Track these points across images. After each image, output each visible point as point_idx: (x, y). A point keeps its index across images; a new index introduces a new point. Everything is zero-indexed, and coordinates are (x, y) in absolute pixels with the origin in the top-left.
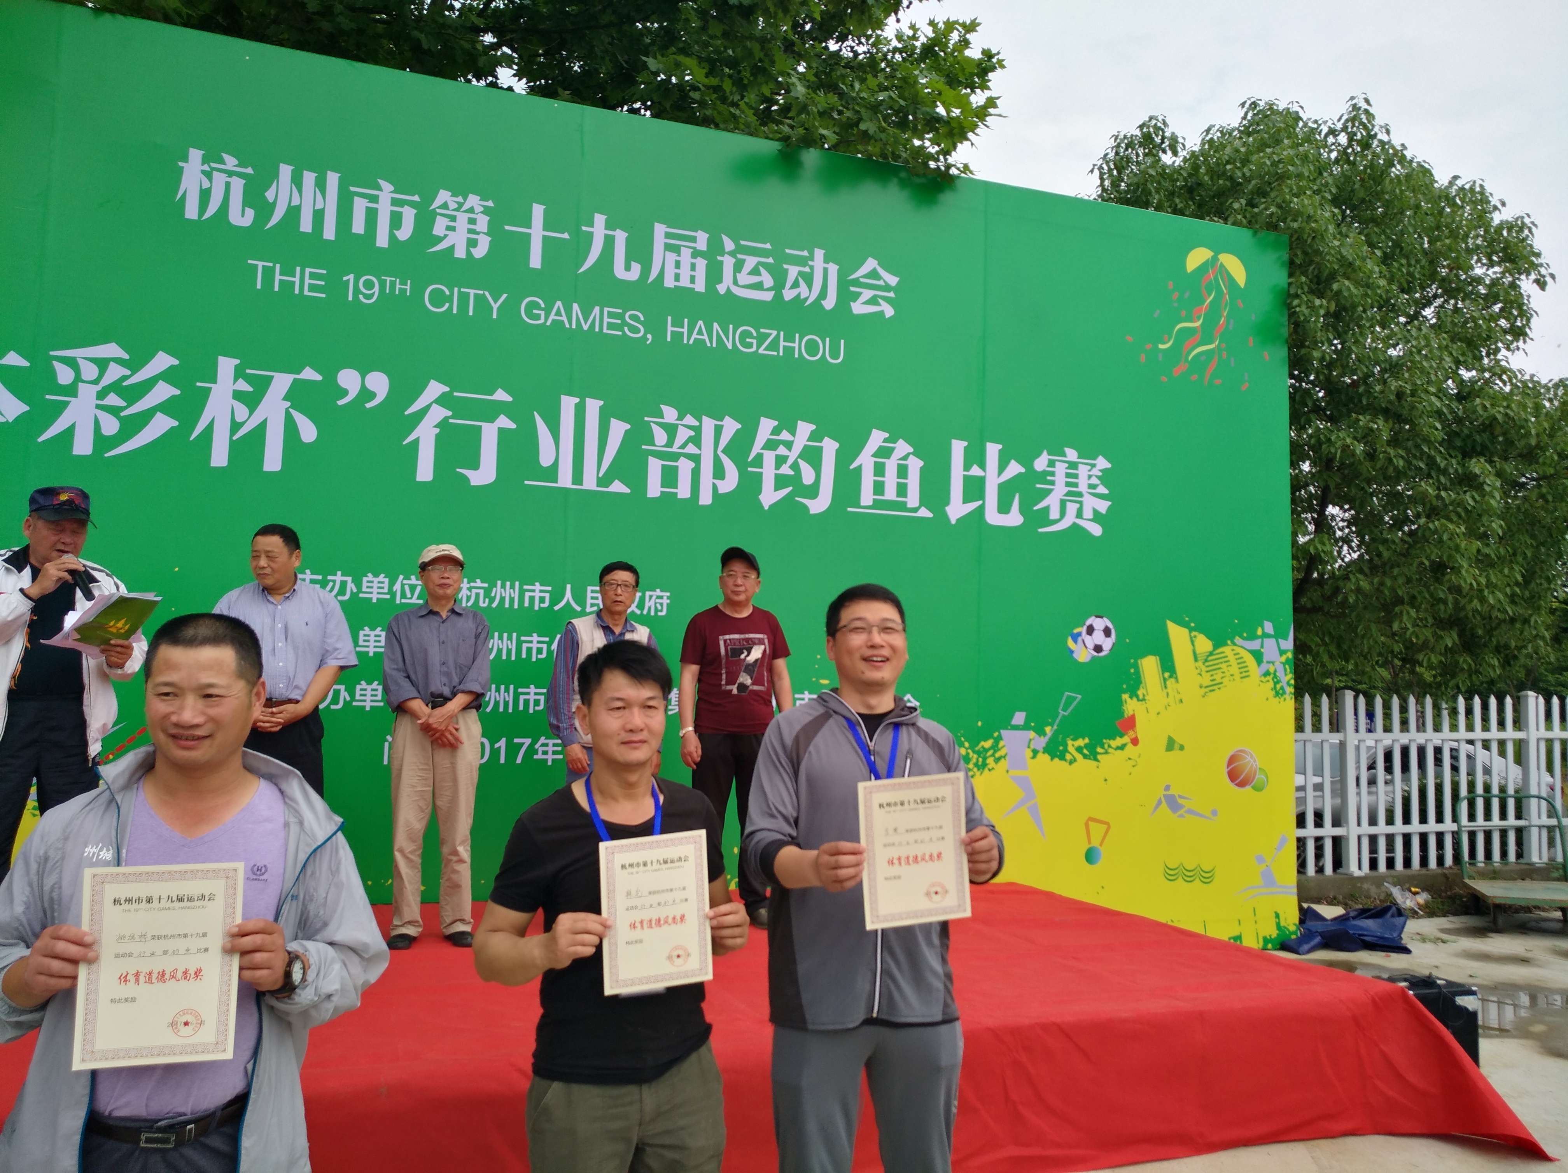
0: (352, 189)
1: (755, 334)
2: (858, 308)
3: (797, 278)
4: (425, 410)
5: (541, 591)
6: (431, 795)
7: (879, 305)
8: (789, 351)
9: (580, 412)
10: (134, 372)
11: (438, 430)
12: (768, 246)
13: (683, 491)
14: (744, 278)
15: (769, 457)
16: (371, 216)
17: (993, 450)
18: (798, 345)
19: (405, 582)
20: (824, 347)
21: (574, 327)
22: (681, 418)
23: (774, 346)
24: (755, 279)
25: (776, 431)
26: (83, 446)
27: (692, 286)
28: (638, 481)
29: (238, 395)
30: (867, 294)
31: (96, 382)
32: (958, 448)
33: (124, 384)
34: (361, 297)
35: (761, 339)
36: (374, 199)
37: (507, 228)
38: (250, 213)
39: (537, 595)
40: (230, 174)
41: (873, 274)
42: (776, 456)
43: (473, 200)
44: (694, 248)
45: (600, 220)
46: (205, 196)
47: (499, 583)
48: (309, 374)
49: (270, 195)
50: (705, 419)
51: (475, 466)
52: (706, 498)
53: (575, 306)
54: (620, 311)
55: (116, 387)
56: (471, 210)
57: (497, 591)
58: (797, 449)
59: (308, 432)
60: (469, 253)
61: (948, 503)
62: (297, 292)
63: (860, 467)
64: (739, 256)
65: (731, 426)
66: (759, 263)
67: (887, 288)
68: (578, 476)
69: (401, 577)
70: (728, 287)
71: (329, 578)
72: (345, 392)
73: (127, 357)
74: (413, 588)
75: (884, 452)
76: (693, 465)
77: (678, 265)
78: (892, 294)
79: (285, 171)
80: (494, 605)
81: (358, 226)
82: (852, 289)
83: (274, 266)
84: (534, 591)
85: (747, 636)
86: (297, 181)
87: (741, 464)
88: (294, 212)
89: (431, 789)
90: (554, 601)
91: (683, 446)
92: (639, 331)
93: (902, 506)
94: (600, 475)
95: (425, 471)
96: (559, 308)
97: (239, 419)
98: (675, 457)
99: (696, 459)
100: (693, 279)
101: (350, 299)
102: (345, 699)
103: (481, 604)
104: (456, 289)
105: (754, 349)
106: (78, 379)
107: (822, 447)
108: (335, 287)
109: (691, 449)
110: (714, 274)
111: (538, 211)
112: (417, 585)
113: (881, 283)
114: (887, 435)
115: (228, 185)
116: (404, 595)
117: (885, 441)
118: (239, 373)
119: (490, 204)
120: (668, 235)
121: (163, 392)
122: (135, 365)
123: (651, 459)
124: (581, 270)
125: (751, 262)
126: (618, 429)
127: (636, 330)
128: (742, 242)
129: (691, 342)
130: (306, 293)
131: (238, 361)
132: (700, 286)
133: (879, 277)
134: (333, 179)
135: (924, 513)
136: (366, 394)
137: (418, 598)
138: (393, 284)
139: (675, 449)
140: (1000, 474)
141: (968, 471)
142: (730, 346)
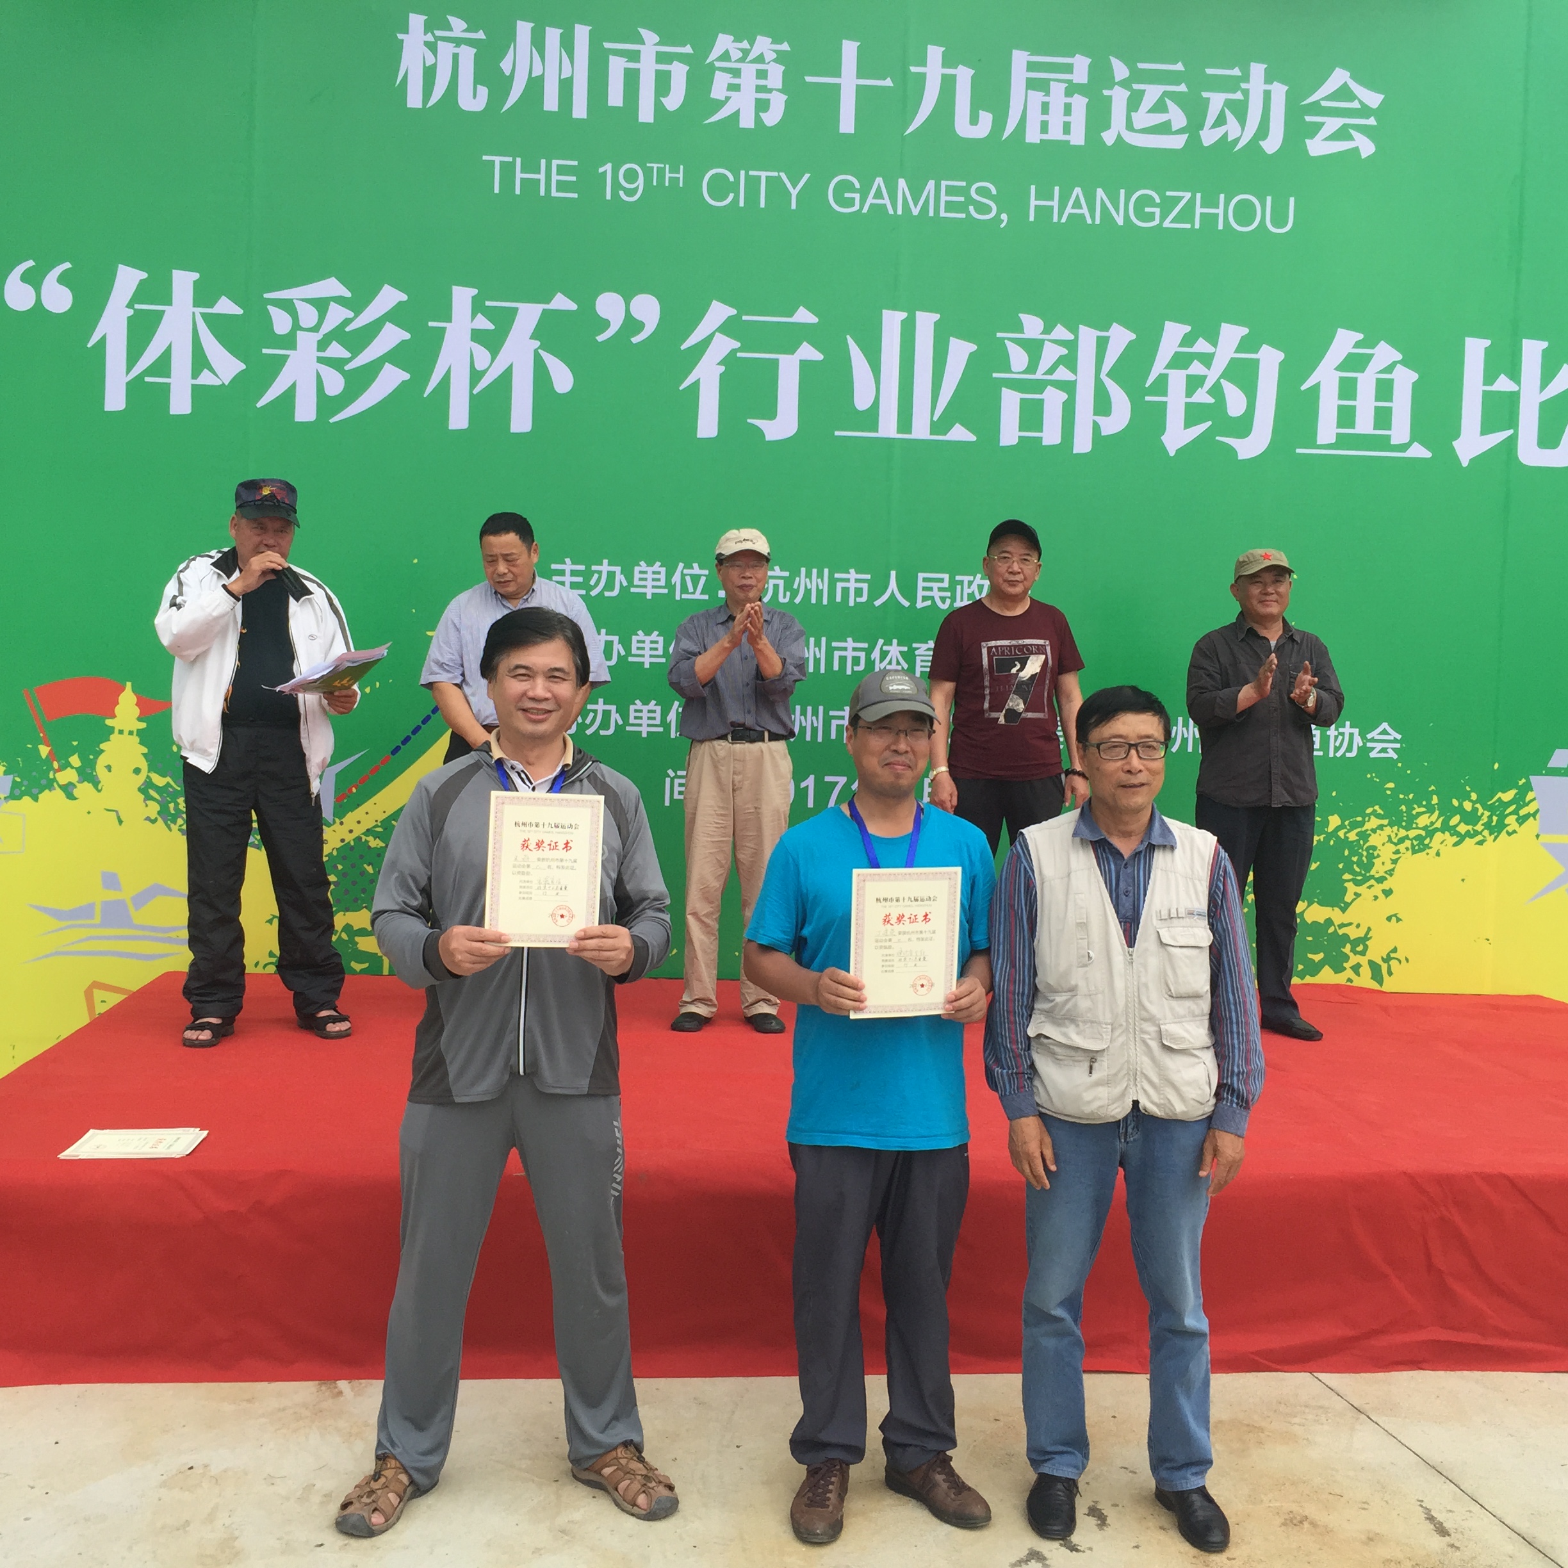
0: (607, 45)
1: (1158, 200)
2: (1317, 147)
3: (1222, 111)
4: (707, 341)
5: (857, 581)
6: (731, 846)
7: (1351, 138)
8: (1209, 220)
9: (908, 331)
10: (358, 313)
11: (723, 368)
12: (1179, 67)
13: (1051, 435)
14: (1142, 118)
15: (1177, 380)
16: (632, 79)
17: (1532, 351)
18: (1224, 212)
19: (685, 571)
20: (1264, 211)
21: (900, 212)
22: (1047, 330)
23: (1187, 214)
24: (1159, 118)
25: (1188, 340)
26: (305, 411)
27: (1066, 138)
28: (988, 423)
29: (478, 336)
30: (1332, 124)
31: (315, 329)
32: (1475, 349)
33: (347, 329)
34: (621, 193)
35: (1167, 205)
36: (634, 56)
37: (808, 79)
38: (483, 91)
39: (852, 585)
40: (458, 42)
41: (1344, 93)
42: (1188, 376)
43: (763, 45)
44: (1069, 82)
45: (935, 53)
46: (430, 74)
47: (803, 570)
48: (562, 302)
49: (506, 66)
50: (1083, 330)
51: (771, 414)
52: (1083, 444)
53: (902, 183)
54: (964, 184)
55: (338, 335)
56: (760, 59)
57: (801, 581)
58: (1220, 364)
59: (562, 379)
60: (758, 120)
61: (1457, 435)
62: (542, 193)
63: (1317, 387)
64: (1135, 86)
65: (1120, 337)
66: (1165, 94)
67: (1365, 111)
68: (905, 420)
69: (681, 565)
70: (1119, 135)
71: (594, 568)
72: (606, 324)
73: (348, 294)
74: (695, 579)
75: (1355, 363)
76: (1065, 396)
77: (1045, 108)
78: (1372, 121)
79: (524, 29)
80: (798, 600)
81: (615, 97)
82: (1308, 119)
83: (514, 160)
84: (848, 580)
85: (1021, 642)
86: (538, 42)
87: (1135, 392)
88: (535, 85)
89: (731, 839)
90: (875, 593)
91: (1051, 371)
92: (989, 210)
93: (1383, 443)
94: (935, 419)
95: (707, 425)
96: (879, 186)
97: (479, 367)
98: (1040, 386)
99: (1069, 387)
100: (1067, 128)
101: (608, 197)
102: (616, 722)
103: (781, 600)
104: (743, 173)
105: (1157, 222)
106: (296, 326)
107: (1258, 360)
108: (588, 182)
109: (1063, 374)
110: (1098, 117)
111: (850, 50)
112: (700, 576)
113: (1355, 105)
114: (1361, 336)
115: (456, 57)
116: (684, 589)
117: (1357, 345)
118: (478, 307)
119: (785, 47)
120: (1031, 66)
121: (392, 336)
122: (357, 305)
123: (1005, 391)
124: (908, 132)
125: (1153, 93)
126: (960, 351)
127: (983, 209)
128: (1141, 66)
129: (1063, 220)
130: (554, 193)
131: (475, 291)
132: (1078, 138)
133: (1351, 97)
134: (582, 33)
135: (1418, 451)
136: (632, 324)
137: (702, 593)
138: (661, 171)
139: (1039, 375)
140: (1543, 386)
141: (1491, 384)
142: (1120, 221)
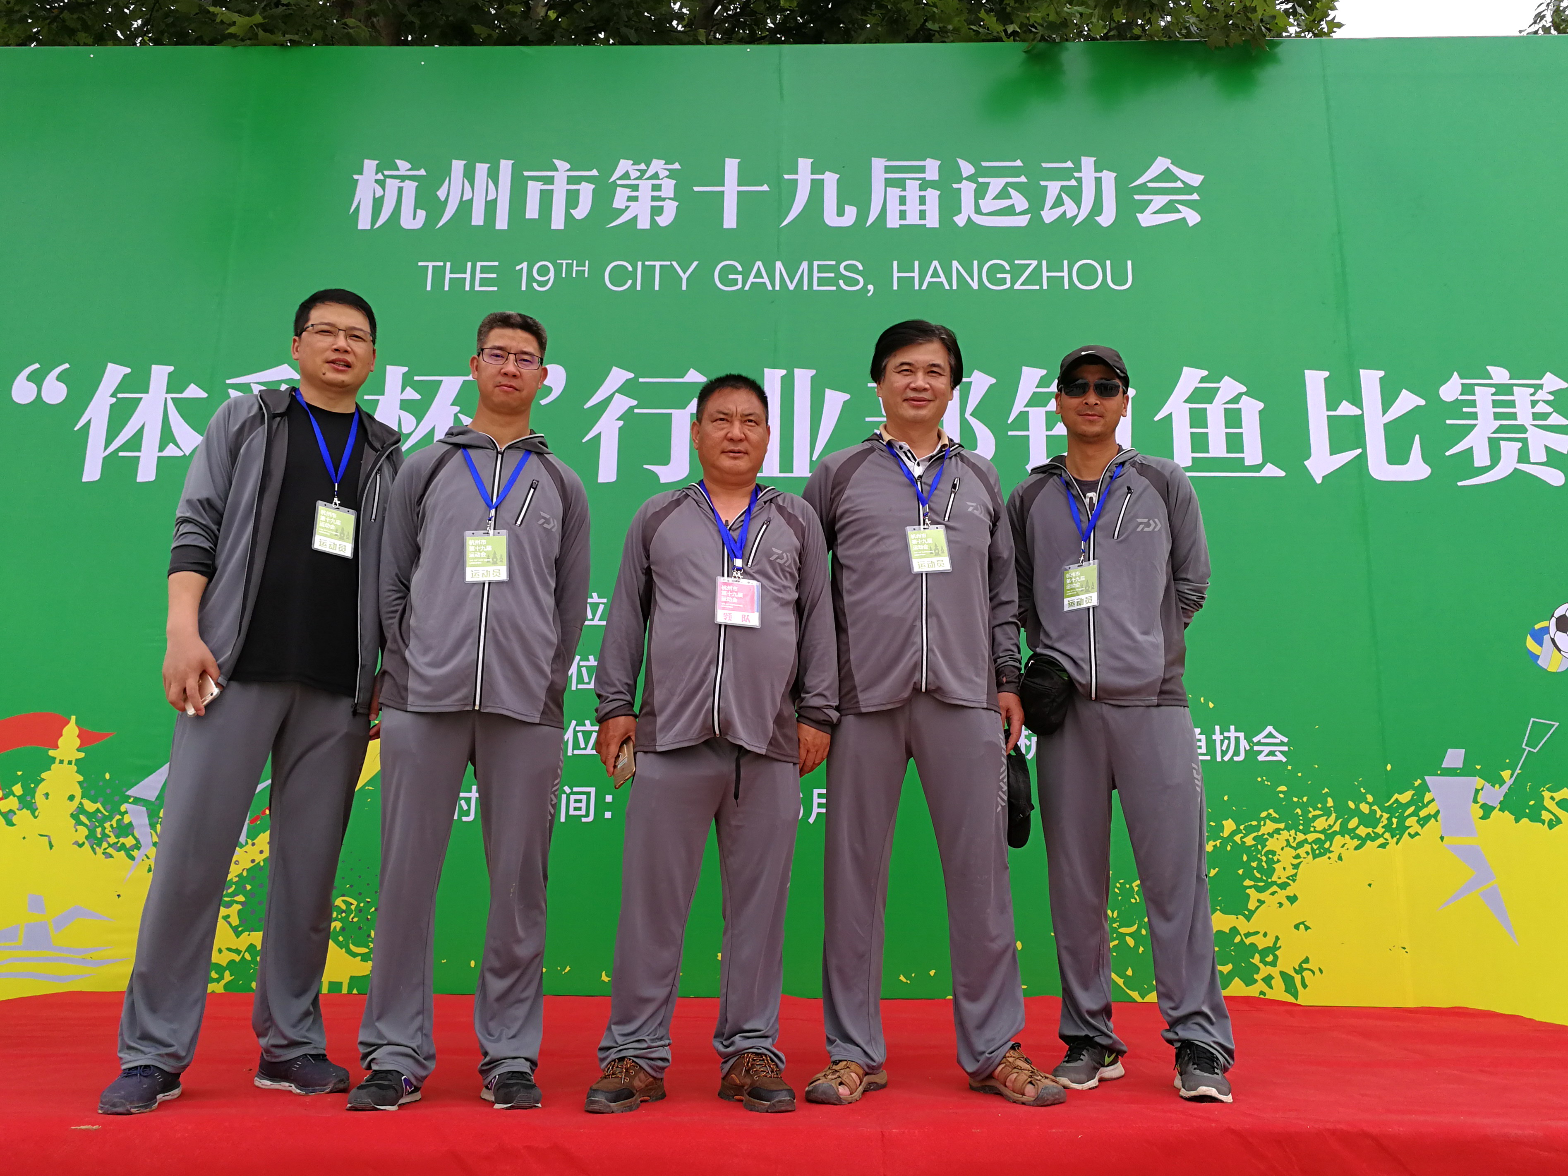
0: (526, 173)
1: (1008, 268)
2: (1148, 219)
3: (1059, 196)
4: (607, 402)
7: (1178, 211)
8: (1056, 282)
9: (788, 386)
11: (621, 423)
12: (1019, 163)
14: (988, 204)
15: (1037, 415)
16: (546, 198)
17: (1370, 379)
18: (1068, 274)
20: (1104, 273)
21: (777, 288)
23: (1035, 277)
24: (1006, 203)
25: (1044, 382)
27: (922, 222)
29: (405, 405)
30: (1160, 201)
32: (1315, 380)
34: (535, 285)
35: (1016, 272)
36: (550, 180)
37: (696, 189)
38: (422, 214)
40: (403, 178)
41: (1167, 175)
42: (1046, 412)
43: (657, 165)
44: (923, 179)
45: (804, 164)
46: (378, 203)
49: (441, 194)
51: (665, 460)
53: (779, 265)
54: (834, 263)
56: (656, 176)
60: (653, 222)
61: (1307, 455)
62: (467, 288)
63: (1169, 417)
64: (980, 180)
65: (981, 382)
66: (1007, 184)
67: (1188, 189)
68: (787, 462)
70: (969, 218)
75: (1202, 396)
77: (903, 200)
78: (1195, 197)
79: (458, 166)
81: (532, 211)
82: (1137, 198)
83: (445, 265)
86: (470, 175)
87: (998, 427)
88: (466, 207)
92: (858, 282)
93: (1239, 464)
95: (607, 472)
96: (759, 268)
97: (405, 430)
100: (923, 215)
101: (524, 288)
104: (640, 264)
105: (1007, 285)
108: (508, 278)
110: (950, 205)
111: (731, 166)
113: (1179, 184)
114: (1205, 373)
115: (400, 190)
117: (1203, 380)
118: (407, 381)
119: (677, 166)
120: (888, 169)
124: (784, 223)
125: (996, 184)
126: (835, 400)
127: (851, 282)
128: (986, 164)
129: (924, 288)
130: (477, 288)
131: (406, 369)
132: (933, 221)
133: (1176, 179)
134: (506, 166)
135: (1271, 471)
138: (569, 267)
140: (1385, 409)
141: (1335, 410)
142: (975, 286)
